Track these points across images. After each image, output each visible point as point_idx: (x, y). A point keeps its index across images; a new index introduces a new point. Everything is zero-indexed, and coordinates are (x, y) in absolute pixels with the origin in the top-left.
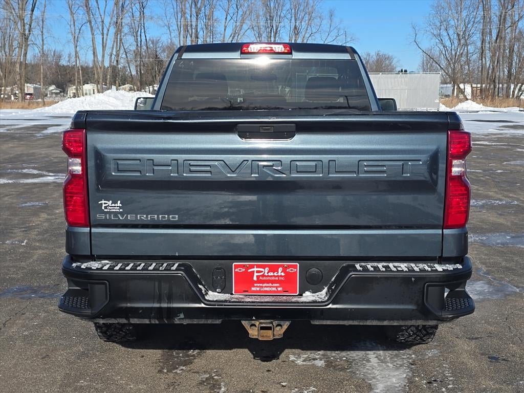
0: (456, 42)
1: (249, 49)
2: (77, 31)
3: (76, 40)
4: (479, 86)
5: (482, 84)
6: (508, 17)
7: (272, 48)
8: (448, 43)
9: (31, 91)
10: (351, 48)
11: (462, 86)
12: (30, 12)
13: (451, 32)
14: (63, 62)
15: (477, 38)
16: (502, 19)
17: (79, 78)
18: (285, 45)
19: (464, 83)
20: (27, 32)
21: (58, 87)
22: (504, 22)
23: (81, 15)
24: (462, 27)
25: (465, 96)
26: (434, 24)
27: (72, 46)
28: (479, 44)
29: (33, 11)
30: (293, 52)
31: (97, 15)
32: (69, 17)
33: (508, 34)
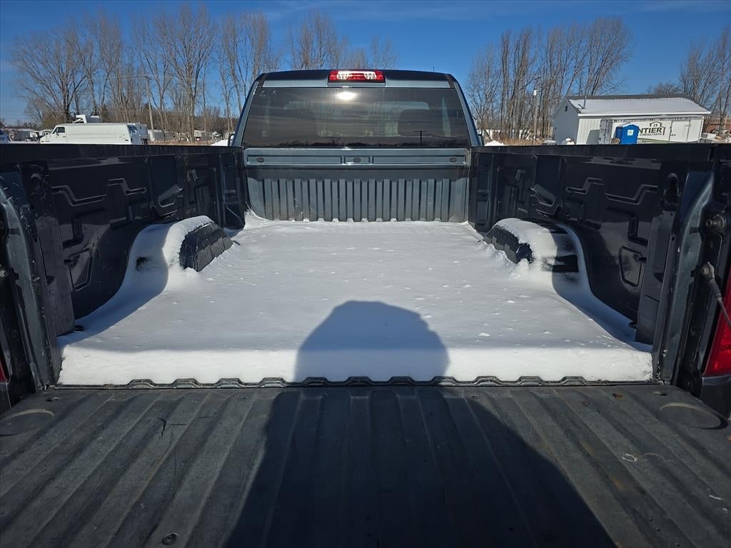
0: (484, 100)
1: (338, 76)
2: (228, 93)
3: (227, 99)
4: (499, 131)
5: (501, 130)
6: (520, 83)
7: (363, 74)
8: (479, 101)
9: (200, 135)
10: (449, 75)
11: (488, 131)
12: (195, 79)
13: (481, 93)
14: (222, 116)
15: (498, 97)
16: (516, 83)
17: (230, 126)
18: (377, 72)
19: (489, 129)
20: (194, 94)
21: (218, 133)
22: (518, 86)
23: (230, 81)
24: (488, 90)
25: (490, 138)
26: (470, 88)
27: (225, 103)
28: (500, 102)
29: (197, 78)
30: (386, 80)
31: (241, 82)
32: (222, 82)
33: (520, 94)
